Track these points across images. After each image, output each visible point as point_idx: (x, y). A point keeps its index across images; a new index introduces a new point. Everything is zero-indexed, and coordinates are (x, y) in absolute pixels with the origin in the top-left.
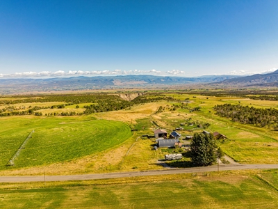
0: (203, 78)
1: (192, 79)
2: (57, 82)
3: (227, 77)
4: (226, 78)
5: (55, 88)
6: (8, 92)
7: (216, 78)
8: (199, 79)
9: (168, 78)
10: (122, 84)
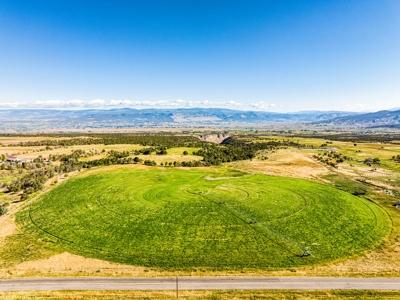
0: (302, 115)
1: (286, 116)
2: (93, 116)
3: (338, 113)
4: (336, 116)
5: (91, 124)
6: (25, 128)
7: (322, 116)
8: (296, 115)
9: (251, 113)
10: (185, 120)
